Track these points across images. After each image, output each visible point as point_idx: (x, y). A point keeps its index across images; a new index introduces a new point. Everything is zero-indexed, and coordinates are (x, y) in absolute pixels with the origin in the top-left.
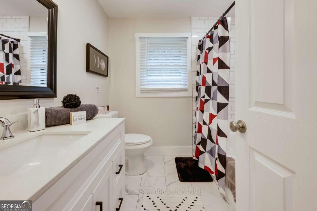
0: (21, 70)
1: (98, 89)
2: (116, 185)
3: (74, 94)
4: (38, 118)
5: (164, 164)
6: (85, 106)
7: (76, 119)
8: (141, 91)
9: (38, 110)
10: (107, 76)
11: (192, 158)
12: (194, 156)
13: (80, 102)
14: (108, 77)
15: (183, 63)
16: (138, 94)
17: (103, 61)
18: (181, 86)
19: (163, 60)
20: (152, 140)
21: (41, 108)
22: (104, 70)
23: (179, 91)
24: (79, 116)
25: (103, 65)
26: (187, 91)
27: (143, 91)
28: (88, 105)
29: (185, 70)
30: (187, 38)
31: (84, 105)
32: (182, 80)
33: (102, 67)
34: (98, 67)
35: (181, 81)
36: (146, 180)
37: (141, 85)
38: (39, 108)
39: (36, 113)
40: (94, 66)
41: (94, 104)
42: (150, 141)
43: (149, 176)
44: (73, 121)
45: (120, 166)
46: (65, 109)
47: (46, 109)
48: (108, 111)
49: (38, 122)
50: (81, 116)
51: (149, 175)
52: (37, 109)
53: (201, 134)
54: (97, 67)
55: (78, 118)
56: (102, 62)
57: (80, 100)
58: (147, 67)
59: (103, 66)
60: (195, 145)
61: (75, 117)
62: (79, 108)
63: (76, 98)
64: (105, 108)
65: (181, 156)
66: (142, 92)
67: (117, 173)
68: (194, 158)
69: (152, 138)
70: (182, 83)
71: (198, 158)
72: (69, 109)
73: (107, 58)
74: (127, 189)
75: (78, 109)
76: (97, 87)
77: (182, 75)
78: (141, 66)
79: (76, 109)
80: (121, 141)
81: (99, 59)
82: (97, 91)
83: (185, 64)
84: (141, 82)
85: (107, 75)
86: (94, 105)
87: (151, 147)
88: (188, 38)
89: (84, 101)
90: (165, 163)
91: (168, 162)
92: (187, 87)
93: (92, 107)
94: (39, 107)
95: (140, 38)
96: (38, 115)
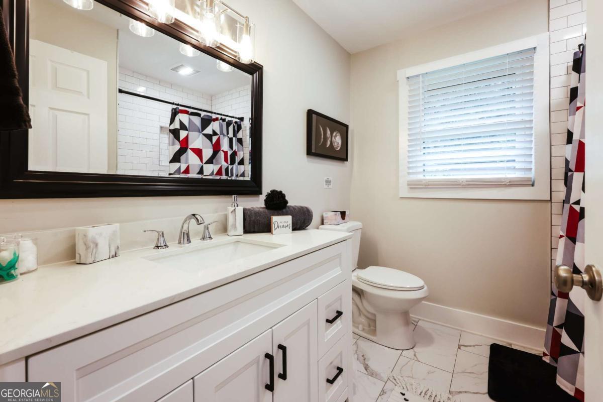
0: (244, 158)
1: (328, 182)
2: (326, 340)
3: (279, 190)
4: (236, 219)
5: (459, 348)
6: (294, 208)
7: (278, 227)
8: (408, 185)
9: (235, 210)
10: (346, 159)
11: (541, 357)
12: (545, 354)
13: (287, 202)
14: (347, 161)
15: (522, 114)
16: (405, 192)
17: (339, 134)
18: (515, 174)
19: (450, 116)
20: (426, 288)
21: (239, 207)
22: (340, 149)
23: (506, 185)
24: (281, 223)
25: (338, 140)
26: (533, 185)
27: (414, 186)
28: (298, 208)
29: (528, 132)
30: (535, 48)
31: (292, 207)
32: (517, 159)
33: (335, 145)
34: (328, 146)
35: (514, 161)
36: (407, 364)
37: (409, 173)
38: (236, 208)
39: (234, 213)
40: (320, 144)
41: (306, 206)
42: (422, 288)
43: (415, 359)
44: (273, 229)
45: (338, 312)
46: (266, 211)
47: (245, 210)
48: (344, 221)
49: (235, 225)
50: (284, 222)
51: (417, 358)
52: (234, 208)
53: (567, 301)
54: (326, 145)
55: (280, 224)
56: (336, 136)
57: (286, 198)
58: (423, 137)
59: (338, 143)
60: (551, 328)
61: (276, 223)
62: (284, 210)
63: (280, 196)
64: (336, 214)
65: (511, 345)
66: (411, 188)
67: (330, 321)
68: (547, 359)
69: (425, 283)
70: (518, 166)
71: (556, 361)
72: (270, 211)
73: (346, 128)
74: (367, 365)
75: (283, 212)
76: (326, 178)
77: (517, 145)
78: (409, 135)
79: (280, 212)
80: (341, 272)
81: (330, 131)
82: (326, 187)
83: (527, 118)
84: (409, 168)
85: (345, 157)
86: (306, 208)
87: (423, 302)
88: (537, 50)
89: (292, 202)
90: (462, 347)
91: (470, 346)
92: (531, 175)
93: (303, 210)
94: (237, 206)
95: (408, 78)
96: (235, 216)
